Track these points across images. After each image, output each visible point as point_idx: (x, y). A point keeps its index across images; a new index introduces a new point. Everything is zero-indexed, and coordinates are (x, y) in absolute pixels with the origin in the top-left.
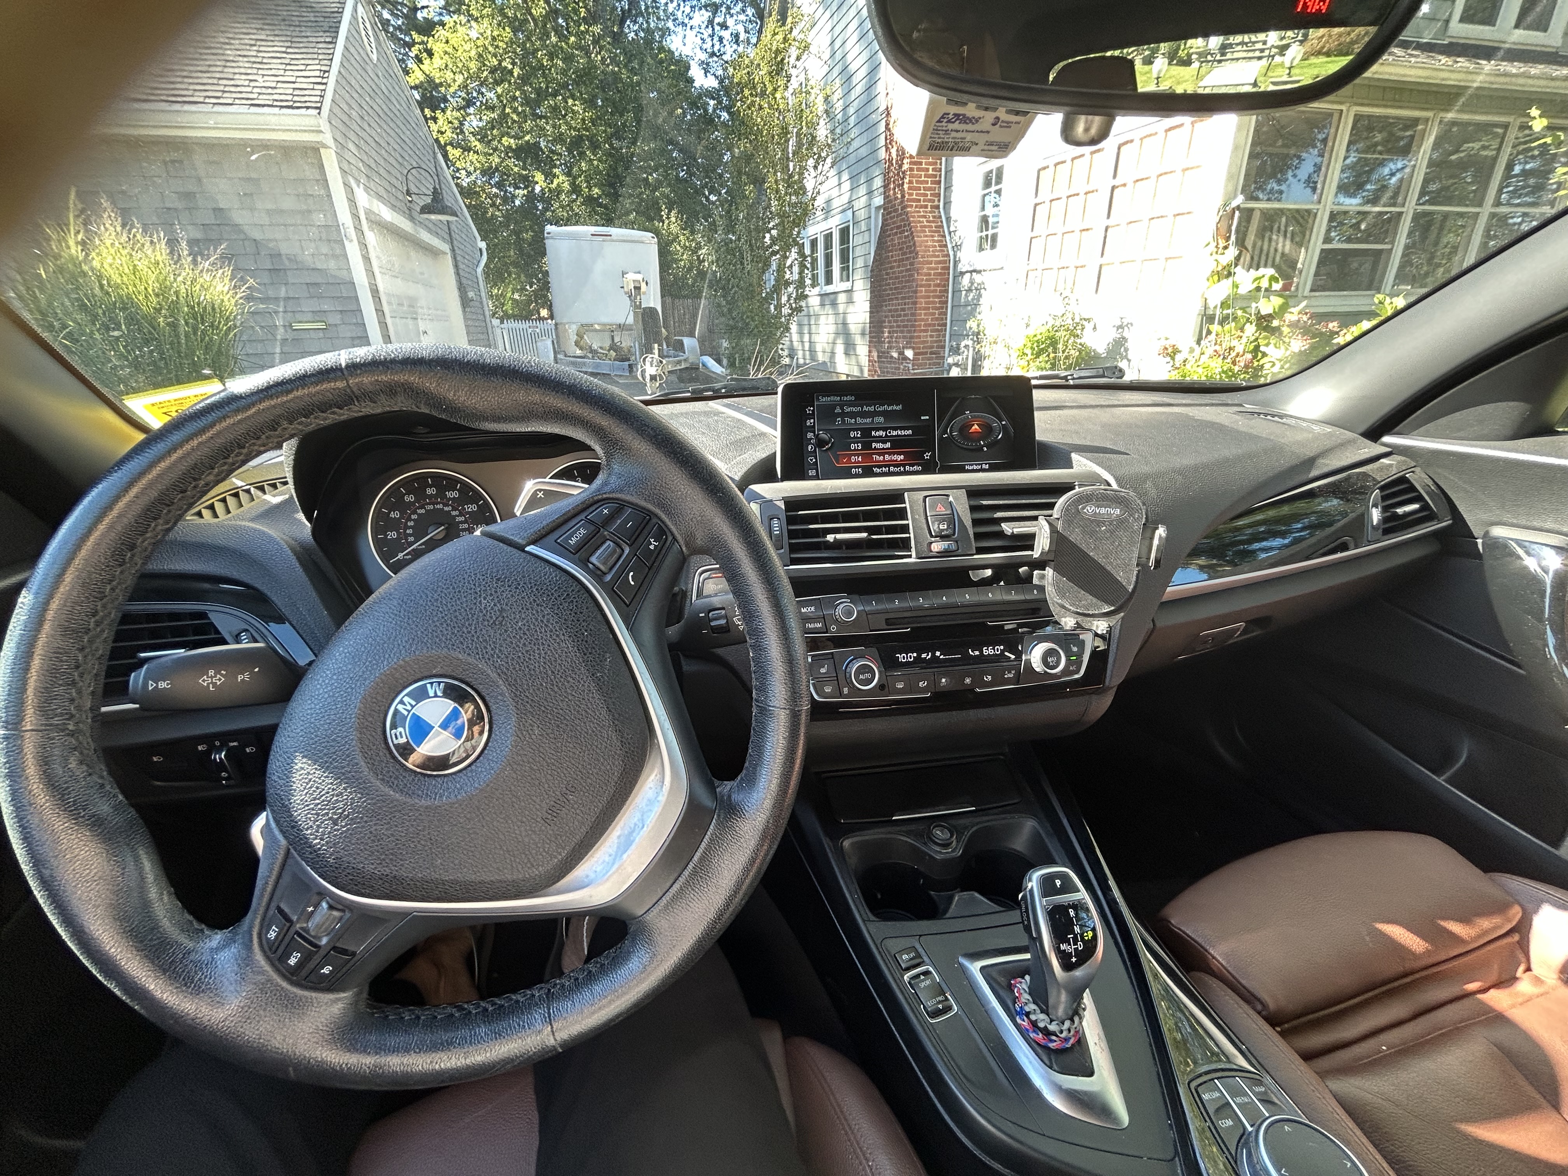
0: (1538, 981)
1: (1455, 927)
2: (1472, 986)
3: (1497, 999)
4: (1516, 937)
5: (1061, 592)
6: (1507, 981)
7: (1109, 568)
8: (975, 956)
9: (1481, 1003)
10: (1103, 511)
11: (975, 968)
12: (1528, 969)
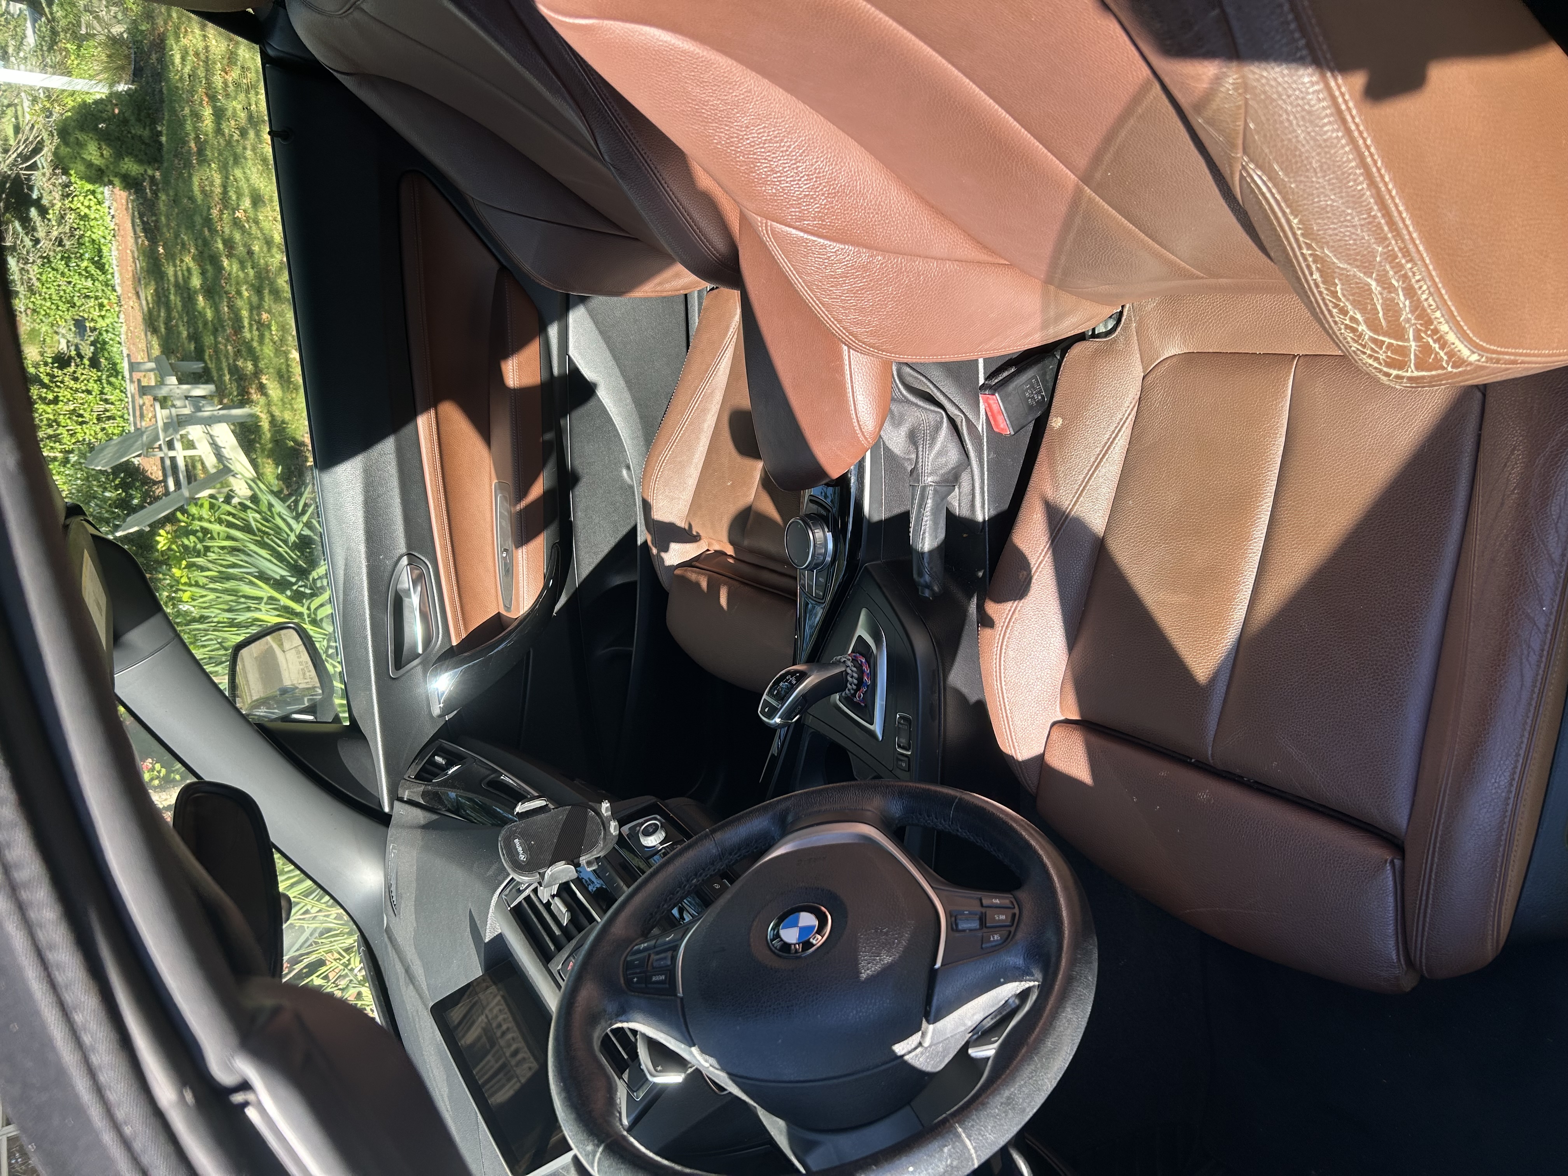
0: (709, 545)
1: (704, 584)
2: (731, 561)
3: (730, 550)
4: (694, 563)
5: (594, 845)
6: (720, 553)
7: (560, 826)
8: (872, 734)
9: (735, 552)
10: (520, 849)
11: (877, 727)
12: (708, 550)
